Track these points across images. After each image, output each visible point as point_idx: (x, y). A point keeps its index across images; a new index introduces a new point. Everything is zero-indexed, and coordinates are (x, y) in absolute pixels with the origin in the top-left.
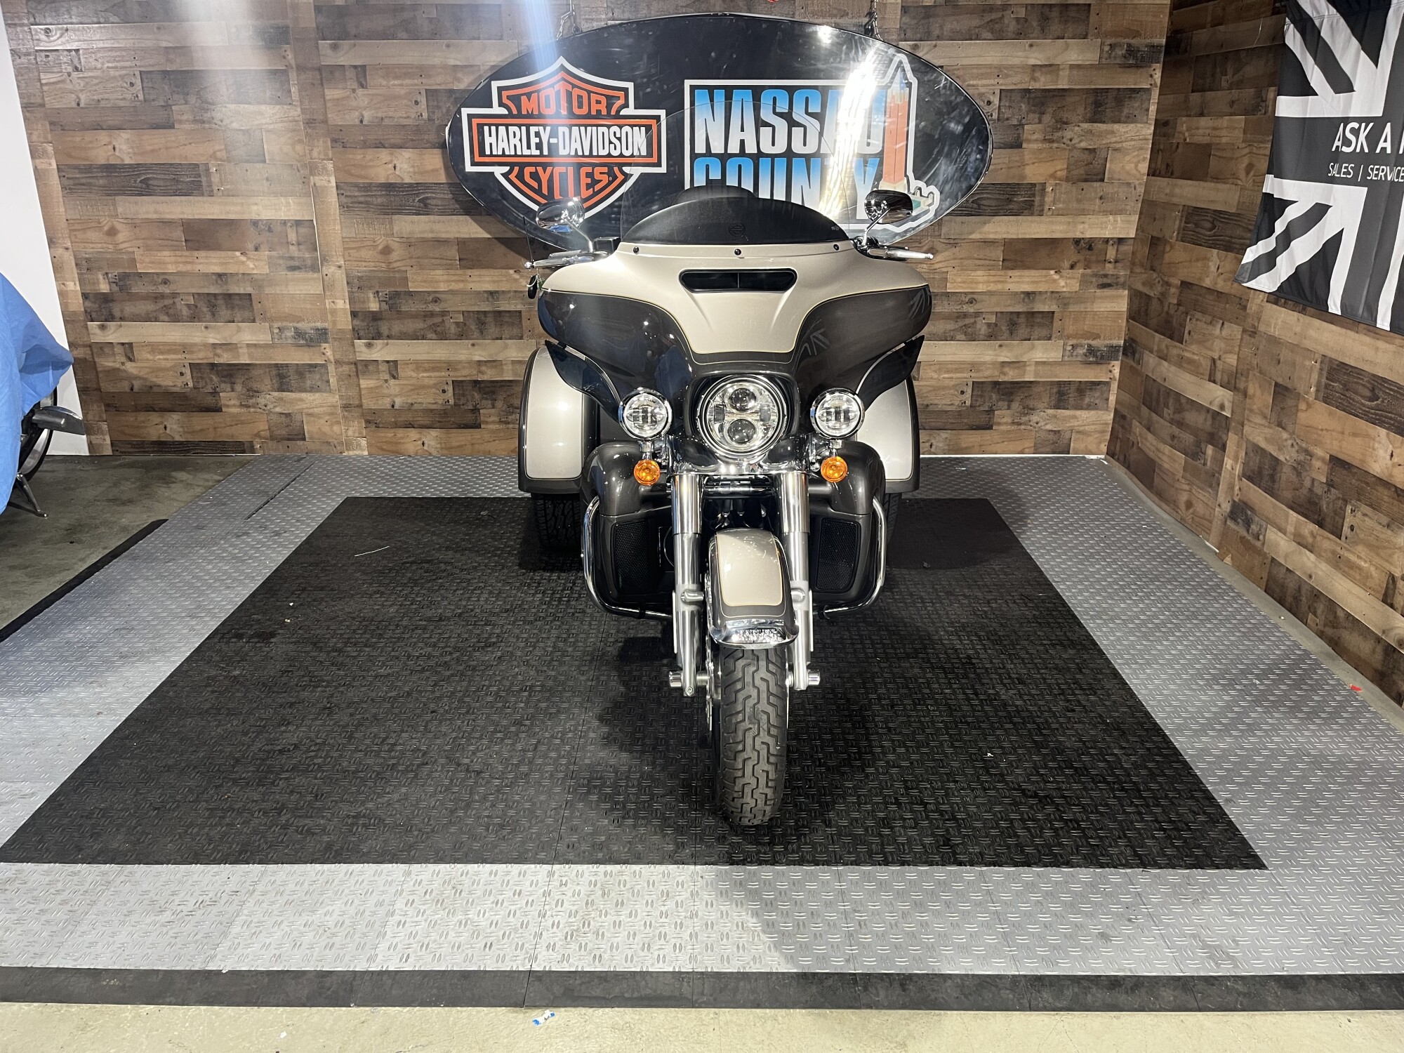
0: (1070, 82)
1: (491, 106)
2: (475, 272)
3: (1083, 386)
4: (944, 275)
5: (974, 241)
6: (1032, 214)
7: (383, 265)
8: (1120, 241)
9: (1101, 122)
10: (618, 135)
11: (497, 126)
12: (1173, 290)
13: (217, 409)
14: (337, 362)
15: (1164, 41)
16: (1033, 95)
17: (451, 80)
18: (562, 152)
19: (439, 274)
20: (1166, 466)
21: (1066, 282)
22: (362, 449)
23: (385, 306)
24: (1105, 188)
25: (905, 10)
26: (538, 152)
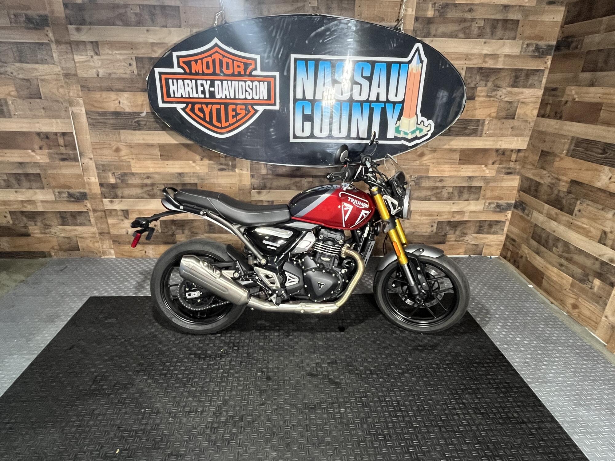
0: (504, 63)
1: (173, 67)
2: (170, 162)
3: (492, 223)
4: (427, 167)
5: (445, 150)
6: (476, 136)
7: (116, 158)
8: (519, 151)
9: (518, 87)
10: (251, 87)
11: (177, 79)
12: (562, 184)
13: (27, 235)
14: (94, 211)
15: (554, 43)
16: (483, 71)
17: (150, 51)
18: (217, 96)
19: (149, 163)
20: (555, 279)
21: (489, 171)
22: (112, 255)
23: (119, 181)
24: (515, 123)
25: (417, 19)
26: (202, 96)
